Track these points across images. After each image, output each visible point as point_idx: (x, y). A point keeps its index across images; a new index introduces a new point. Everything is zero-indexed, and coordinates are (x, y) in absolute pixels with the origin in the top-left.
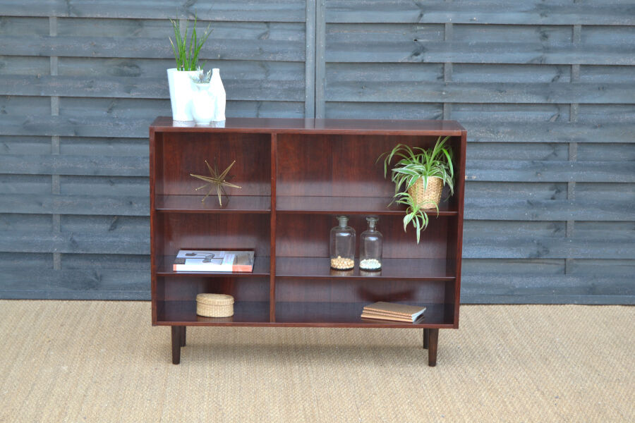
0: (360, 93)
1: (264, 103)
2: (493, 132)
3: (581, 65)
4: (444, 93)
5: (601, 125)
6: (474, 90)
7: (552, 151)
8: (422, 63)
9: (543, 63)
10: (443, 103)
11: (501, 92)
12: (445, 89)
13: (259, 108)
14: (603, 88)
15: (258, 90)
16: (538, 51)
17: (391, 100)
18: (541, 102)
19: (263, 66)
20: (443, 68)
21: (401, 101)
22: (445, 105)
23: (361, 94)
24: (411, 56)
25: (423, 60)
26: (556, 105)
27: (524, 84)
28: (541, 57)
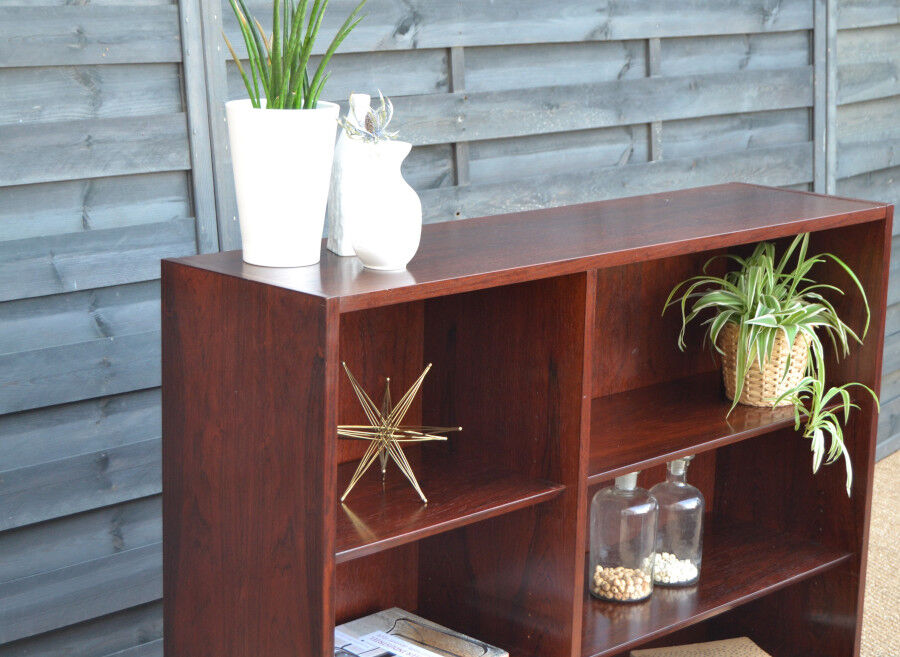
1: (98, 185)
3: (662, 39)
4: (460, 120)
5: (697, 164)
6: (509, 107)
8: (416, 52)
9: (609, 38)
10: (453, 145)
11: (551, 107)
12: (462, 109)
13: (87, 200)
14: (697, 84)
15: (84, 149)
16: (601, 10)
19: (86, 80)
20: (448, 62)
22: (459, 147)
24: (394, 36)
25: (415, 44)
26: (628, 128)
27: (585, 86)
28: (606, 25)
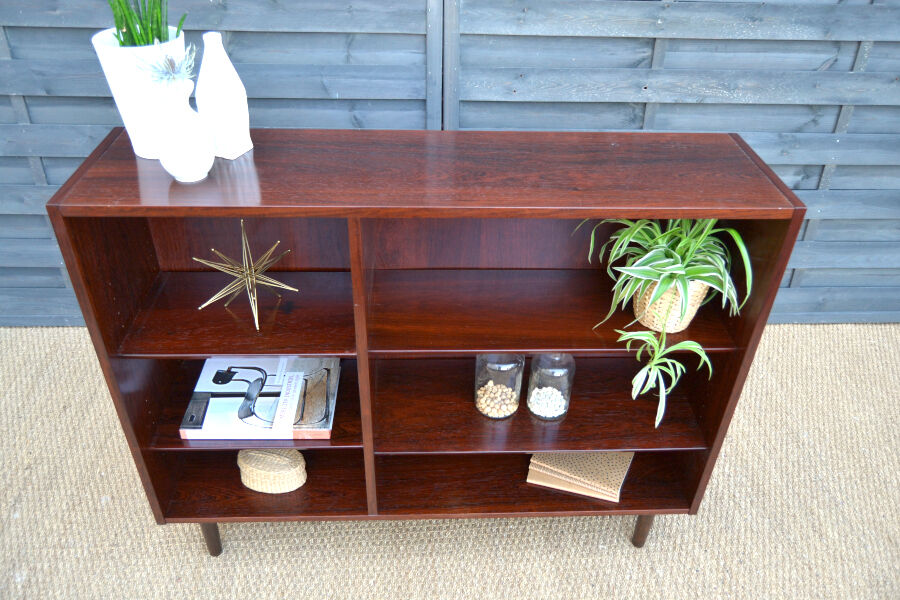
0: (519, 19)
1: (358, 37)
2: (728, 88)
4: (659, 22)
6: (710, 16)
7: (812, 117)
10: (655, 39)
11: (754, 20)
12: (663, 14)
13: (349, 45)
15: (346, 14)
17: (571, 33)
18: (816, 38)
21: (587, 34)
22: (658, 41)
23: (521, 21)
